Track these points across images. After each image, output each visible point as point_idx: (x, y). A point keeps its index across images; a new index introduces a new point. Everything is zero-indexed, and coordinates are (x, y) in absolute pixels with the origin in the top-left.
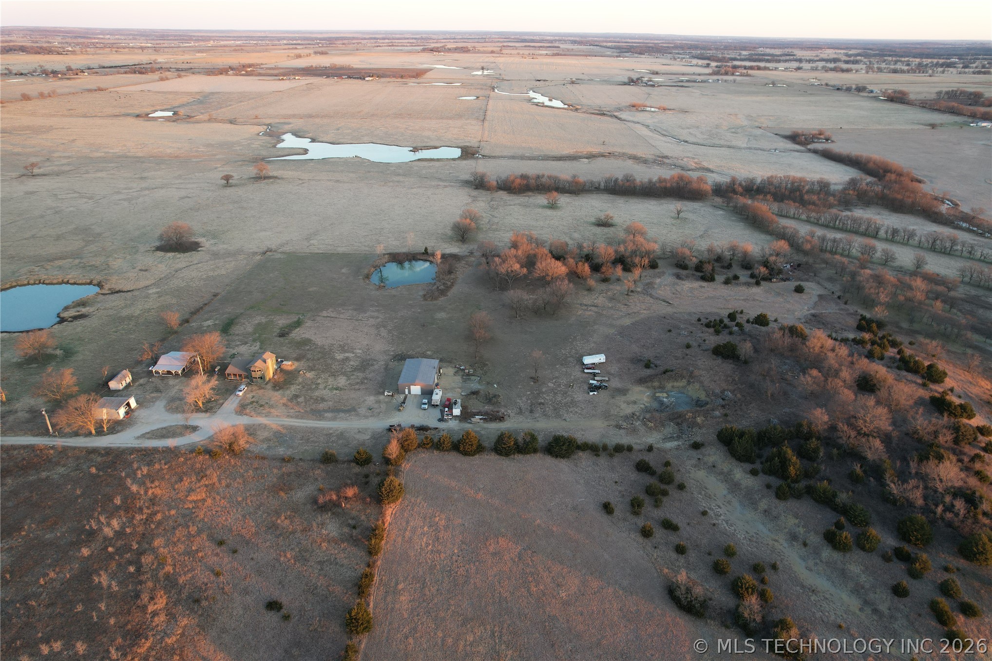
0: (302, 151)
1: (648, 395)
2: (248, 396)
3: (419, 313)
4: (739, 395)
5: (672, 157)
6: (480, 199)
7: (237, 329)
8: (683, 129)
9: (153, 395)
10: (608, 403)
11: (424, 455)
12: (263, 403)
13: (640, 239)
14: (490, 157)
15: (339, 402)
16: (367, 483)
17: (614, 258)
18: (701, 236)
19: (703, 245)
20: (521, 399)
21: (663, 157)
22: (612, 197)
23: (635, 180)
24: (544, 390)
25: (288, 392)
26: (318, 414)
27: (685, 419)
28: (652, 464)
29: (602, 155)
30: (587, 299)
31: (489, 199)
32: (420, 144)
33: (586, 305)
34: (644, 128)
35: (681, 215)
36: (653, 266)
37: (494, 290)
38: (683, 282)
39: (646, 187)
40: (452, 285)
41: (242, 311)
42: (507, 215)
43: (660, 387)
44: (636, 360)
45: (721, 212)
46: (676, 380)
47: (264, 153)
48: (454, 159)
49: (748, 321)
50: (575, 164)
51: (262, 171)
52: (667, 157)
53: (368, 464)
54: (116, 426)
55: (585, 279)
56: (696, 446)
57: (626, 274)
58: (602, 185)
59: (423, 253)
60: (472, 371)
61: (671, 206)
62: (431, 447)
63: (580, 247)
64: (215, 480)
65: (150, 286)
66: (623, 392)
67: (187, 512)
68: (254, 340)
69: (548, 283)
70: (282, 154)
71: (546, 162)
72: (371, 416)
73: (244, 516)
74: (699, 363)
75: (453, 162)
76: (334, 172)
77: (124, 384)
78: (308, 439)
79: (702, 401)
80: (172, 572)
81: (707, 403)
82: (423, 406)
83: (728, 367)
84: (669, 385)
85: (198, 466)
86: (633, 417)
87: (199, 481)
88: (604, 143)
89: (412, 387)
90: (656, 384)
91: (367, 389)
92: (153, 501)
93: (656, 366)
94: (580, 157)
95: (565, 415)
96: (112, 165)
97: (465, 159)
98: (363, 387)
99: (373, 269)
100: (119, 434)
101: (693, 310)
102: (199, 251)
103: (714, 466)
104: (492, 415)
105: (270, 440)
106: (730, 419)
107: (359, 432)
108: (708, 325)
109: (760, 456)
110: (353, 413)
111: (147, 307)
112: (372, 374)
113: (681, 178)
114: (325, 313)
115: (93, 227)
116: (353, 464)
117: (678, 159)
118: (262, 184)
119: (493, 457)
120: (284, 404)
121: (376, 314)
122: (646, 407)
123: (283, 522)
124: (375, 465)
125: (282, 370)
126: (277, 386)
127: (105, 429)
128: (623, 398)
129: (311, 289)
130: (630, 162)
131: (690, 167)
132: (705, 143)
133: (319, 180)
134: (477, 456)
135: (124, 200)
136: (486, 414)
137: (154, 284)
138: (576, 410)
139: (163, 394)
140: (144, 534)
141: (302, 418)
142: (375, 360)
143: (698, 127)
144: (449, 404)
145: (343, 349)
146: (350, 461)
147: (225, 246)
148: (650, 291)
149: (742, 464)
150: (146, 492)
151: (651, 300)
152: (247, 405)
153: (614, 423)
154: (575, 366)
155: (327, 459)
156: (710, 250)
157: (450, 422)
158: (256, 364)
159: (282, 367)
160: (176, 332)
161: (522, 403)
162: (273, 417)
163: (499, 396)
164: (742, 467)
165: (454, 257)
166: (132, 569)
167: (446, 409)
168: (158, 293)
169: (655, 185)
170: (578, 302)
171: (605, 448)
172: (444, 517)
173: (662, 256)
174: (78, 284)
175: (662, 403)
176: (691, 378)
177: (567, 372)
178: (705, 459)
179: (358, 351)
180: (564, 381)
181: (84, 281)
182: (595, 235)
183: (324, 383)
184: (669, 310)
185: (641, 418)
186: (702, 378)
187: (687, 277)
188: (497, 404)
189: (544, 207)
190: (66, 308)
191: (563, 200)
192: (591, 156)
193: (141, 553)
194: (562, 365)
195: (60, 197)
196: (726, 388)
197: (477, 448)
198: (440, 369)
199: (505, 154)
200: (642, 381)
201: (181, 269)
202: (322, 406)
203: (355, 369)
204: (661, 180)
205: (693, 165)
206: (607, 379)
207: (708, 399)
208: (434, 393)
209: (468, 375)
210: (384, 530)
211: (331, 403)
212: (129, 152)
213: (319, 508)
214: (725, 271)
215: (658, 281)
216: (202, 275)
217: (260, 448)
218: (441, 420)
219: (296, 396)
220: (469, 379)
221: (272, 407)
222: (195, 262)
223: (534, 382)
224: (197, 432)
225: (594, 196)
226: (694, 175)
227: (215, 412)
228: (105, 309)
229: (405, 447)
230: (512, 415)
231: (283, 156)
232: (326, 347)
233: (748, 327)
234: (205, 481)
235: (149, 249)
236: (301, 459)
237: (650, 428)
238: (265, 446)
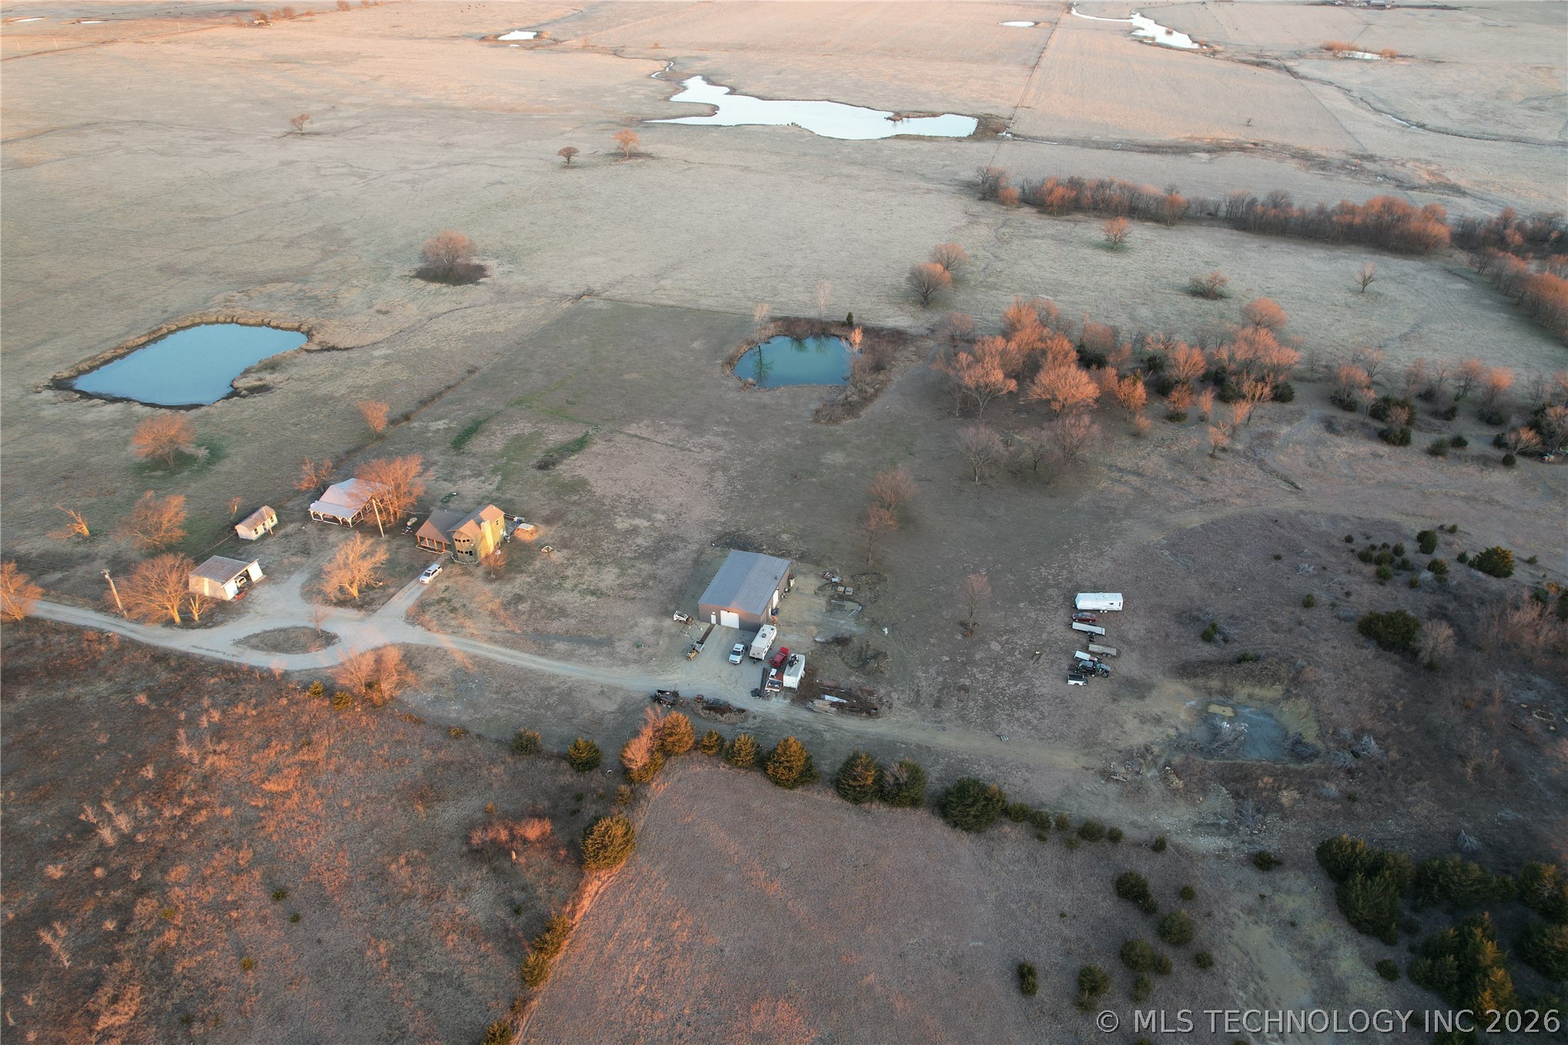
0: (707, 110)
1: (1193, 707)
2: (439, 585)
3: (796, 448)
4: (1394, 755)
5: (1382, 159)
6: (983, 220)
7: (479, 444)
8: (1422, 98)
9: (294, 559)
10: (1100, 712)
11: (701, 770)
12: (458, 605)
13: (1264, 336)
14: (1025, 138)
15: (589, 622)
16: (575, 812)
17: (1202, 372)
18: (1404, 338)
19: (1399, 360)
20: (926, 672)
21: (1364, 158)
22: (1236, 236)
23: (1290, 205)
24: (978, 657)
25: (508, 588)
26: (541, 643)
27: (1255, 788)
28: (1154, 884)
29: (1241, 148)
30: (1125, 459)
31: (1000, 222)
32: (908, 108)
33: (1120, 470)
34: (1340, 95)
35: (1371, 286)
36: (1282, 395)
37: (950, 413)
38: (1338, 440)
39: (1312, 221)
40: (875, 395)
41: (501, 407)
42: (1024, 257)
43: (1222, 692)
44: (1187, 617)
45: (1461, 286)
46: (1260, 683)
47: (646, 110)
48: (959, 139)
49: (1462, 558)
50: (1183, 162)
51: (627, 143)
52: (1371, 158)
53: (591, 769)
54: (218, 612)
55: (1133, 414)
56: (1264, 862)
57: (1222, 408)
58: (1223, 208)
59: (843, 324)
60: (850, 591)
61: (1357, 264)
62: (718, 753)
63: (1141, 340)
64: (322, 754)
65: (381, 342)
66: (1138, 688)
67: (252, 814)
68: (494, 471)
69: (1053, 416)
70: (674, 114)
71: (1126, 155)
72: (635, 662)
73: (340, 842)
74: (1323, 649)
75: (955, 144)
76: (747, 150)
77: (261, 530)
78: (509, 693)
79: (1306, 745)
80: (173, 944)
81: (1316, 754)
82: (733, 658)
83: (1386, 670)
84: (1242, 692)
85: (305, 719)
86: (1143, 756)
87: (295, 751)
88: (1249, 123)
89: (723, 614)
90: (1215, 683)
91: (647, 600)
92: (206, 781)
93: (1226, 641)
94: (1196, 149)
95: (1004, 725)
96: (415, 120)
97: (979, 140)
98: (642, 594)
99: (746, 347)
100: (214, 629)
101: (1343, 511)
102: (479, 284)
103: (1293, 924)
104: (857, 698)
105: (443, 685)
106: (1359, 809)
107: (602, 693)
108: (1364, 558)
109: (1410, 929)
110: (605, 649)
111: (360, 382)
112: (669, 569)
113: (1388, 206)
114: (633, 429)
115: (345, 227)
116: (565, 765)
117: (1394, 162)
118: (623, 167)
119: (828, 798)
120: (493, 614)
121: (719, 440)
122: (1180, 736)
123: (399, 871)
124: (603, 773)
125: (514, 540)
126: (495, 574)
127: (196, 618)
128: (1135, 706)
129: (627, 377)
130: (1291, 165)
131: (1417, 182)
132: (1462, 129)
133: (717, 165)
134: (798, 791)
135: (407, 182)
136: (847, 694)
137: (387, 340)
138: (1030, 716)
139: (310, 561)
140: (164, 849)
141: (513, 645)
142: (683, 540)
143: (1455, 96)
144: (781, 661)
145: (635, 508)
146: (563, 757)
147: (522, 278)
148: (1262, 453)
149: (1362, 938)
150: (203, 759)
151: (1259, 476)
152: (430, 605)
153: (1099, 764)
154: (1056, 610)
155: (523, 746)
156: (1412, 377)
157: (774, 699)
158: (462, 529)
159: (516, 532)
160: (381, 437)
161: (927, 681)
162: (465, 636)
163: (885, 656)
164: (1361, 946)
165: (898, 337)
166: (110, 925)
167: (774, 672)
168: (386, 357)
169: (1329, 217)
170: (1108, 460)
171: (1062, 825)
172: (690, 923)
173: (1308, 375)
174: (281, 329)
175: (1215, 732)
176: (1296, 683)
177: (1037, 620)
178: (1278, 899)
179: (660, 516)
180: (1024, 641)
181: (290, 325)
182: (1181, 314)
183: (574, 577)
184: (1292, 504)
185: (1161, 761)
186: (1319, 689)
187: (1349, 428)
188: (876, 675)
189: (1098, 246)
190: (247, 372)
191: (1137, 233)
192: (1218, 149)
193: (142, 891)
194: (1032, 602)
195: (322, 172)
196: (1369, 725)
197: (802, 775)
198: (790, 577)
199: (1056, 134)
200: (1185, 670)
201: (438, 316)
202: (556, 626)
203: (643, 555)
204: (1347, 210)
205: (1424, 178)
206: (1113, 652)
207: (1320, 745)
208: (761, 632)
209: (843, 597)
210: (566, 930)
211: (573, 621)
212: (447, 99)
213: (471, 851)
214: (1438, 422)
215: (1284, 430)
216: (465, 331)
217: (418, 698)
218: (757, 693)
219: (519, 599)
220: (841, 608)
221: (469, 615)
222: (465, 304)
223: (965, 636)
224: (330, 648)
225: (1202, 231)
226: (1419, 201)
227: (374, 611)
228: (300, 380)
229: (664, 748)
230: (897, 704)
231: (674, 117)
232: (607, 502)
233: (1457, 574)
234: (304, 756)
235: (406, 273)
236: (479, 736)
237: (1175, 792)
238: (430, 695)
